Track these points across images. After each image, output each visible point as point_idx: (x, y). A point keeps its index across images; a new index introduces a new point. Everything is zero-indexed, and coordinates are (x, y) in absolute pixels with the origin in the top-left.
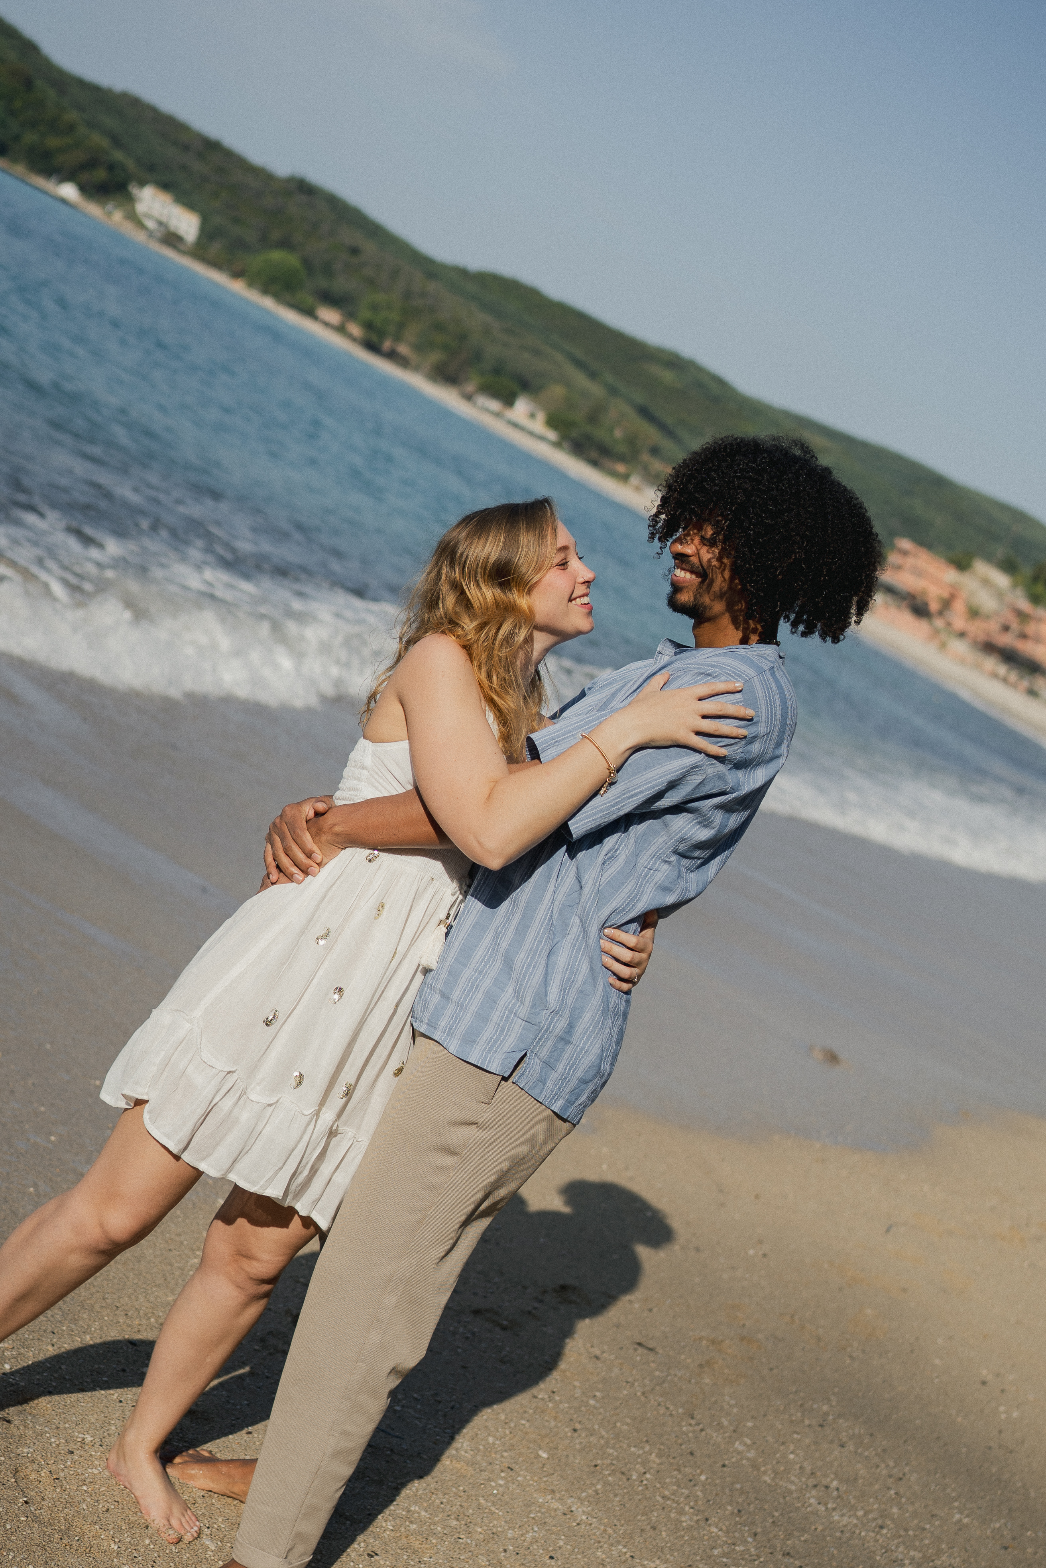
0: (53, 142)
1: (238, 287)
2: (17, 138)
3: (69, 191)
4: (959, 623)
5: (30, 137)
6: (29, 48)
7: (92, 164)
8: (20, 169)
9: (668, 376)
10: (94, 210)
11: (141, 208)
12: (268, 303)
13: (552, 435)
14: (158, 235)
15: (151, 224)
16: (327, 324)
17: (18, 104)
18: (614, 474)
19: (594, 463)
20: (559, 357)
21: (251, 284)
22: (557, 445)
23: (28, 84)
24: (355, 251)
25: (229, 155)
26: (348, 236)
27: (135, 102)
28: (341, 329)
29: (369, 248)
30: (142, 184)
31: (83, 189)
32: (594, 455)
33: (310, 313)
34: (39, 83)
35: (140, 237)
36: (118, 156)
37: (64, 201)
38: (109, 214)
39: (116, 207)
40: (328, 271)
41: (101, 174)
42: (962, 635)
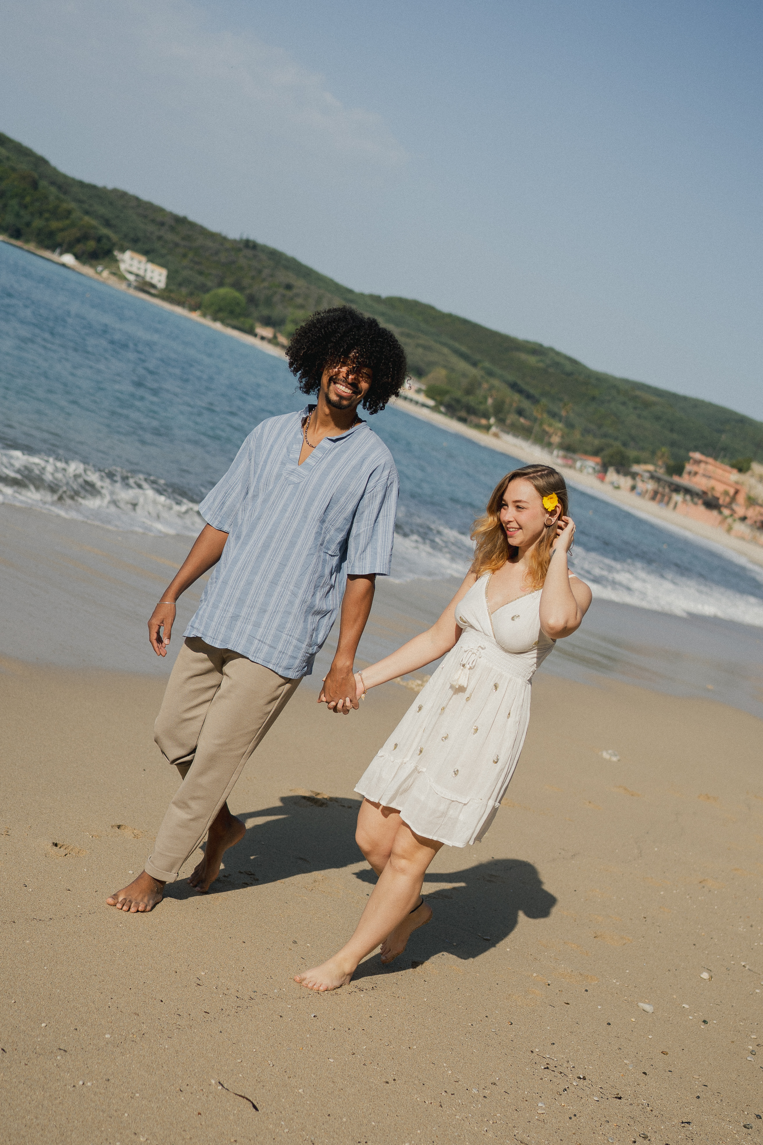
0: (55, 225)
1: (195, 316)
2: (28, 224)
3: (68, 259)
4: (740, 511)
5: (38, 223)
6: (40, 162)
7: (84, 238)
8: (31, 246)
9: (532, 360)
10: (87, 270)
11: (123, 267)
12: (218, 326)
13: (431, 403)
14: (134, 284)
15: (131, 278)
16: (263, 338)
17: (28, 199)
18: (478, 426)
19: (463, 420)
20: (445, 350)
21: (204, 315)
22: (435, 409)
23: (35, 185)
24: (289, 287)
25: (193, 225)
26: (283, 277)
27: (123, 195)
28: (273, 341)
29: (300, 284)
30: (123, 250)
31: (77, 257)
32: (463, 414)
33: (251, 332)
34: (43, 183)
35: (123, 286)
36: (105, 231)
37: (64, 265)
38: (100, 273)
39: (105, 268)
40: (269, 302)
41: (91, 245)
42: (744, 519)
